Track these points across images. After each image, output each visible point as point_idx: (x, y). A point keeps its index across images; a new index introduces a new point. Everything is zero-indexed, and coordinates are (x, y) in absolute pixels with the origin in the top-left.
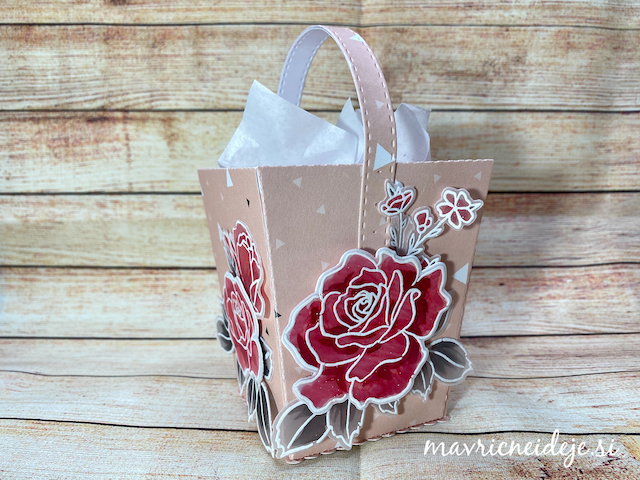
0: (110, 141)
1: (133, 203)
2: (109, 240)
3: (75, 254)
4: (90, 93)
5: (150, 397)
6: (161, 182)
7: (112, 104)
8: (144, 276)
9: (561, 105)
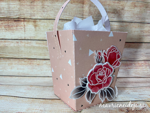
0: (20, 26)
1: (26, 42)
2: (19, 51)
3: (10, 55)
4: (15, 14)
5: (29, 91)
6: (33, 37)
7: (21, 17)
8: (28, 61)
9: (132, 21)
